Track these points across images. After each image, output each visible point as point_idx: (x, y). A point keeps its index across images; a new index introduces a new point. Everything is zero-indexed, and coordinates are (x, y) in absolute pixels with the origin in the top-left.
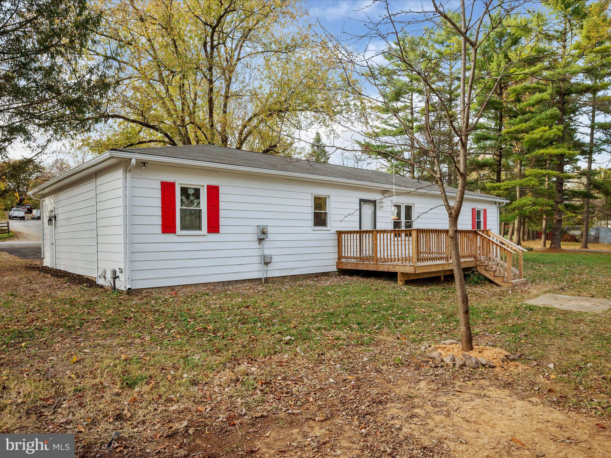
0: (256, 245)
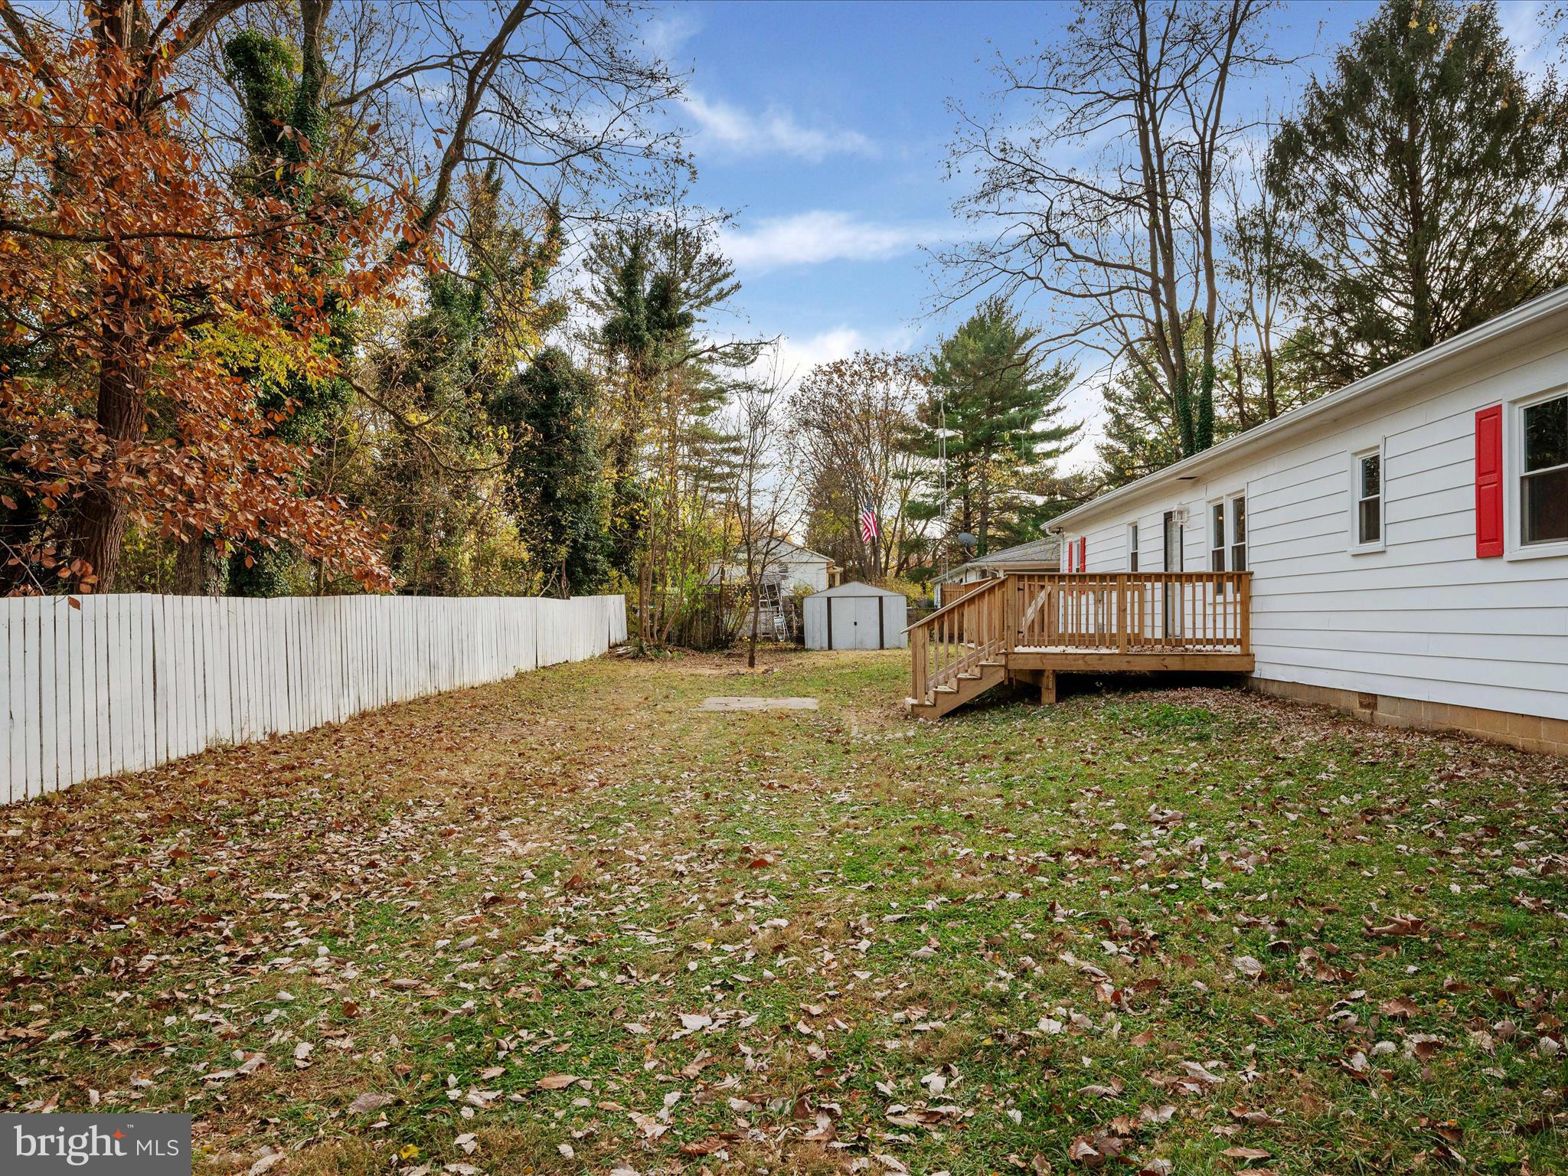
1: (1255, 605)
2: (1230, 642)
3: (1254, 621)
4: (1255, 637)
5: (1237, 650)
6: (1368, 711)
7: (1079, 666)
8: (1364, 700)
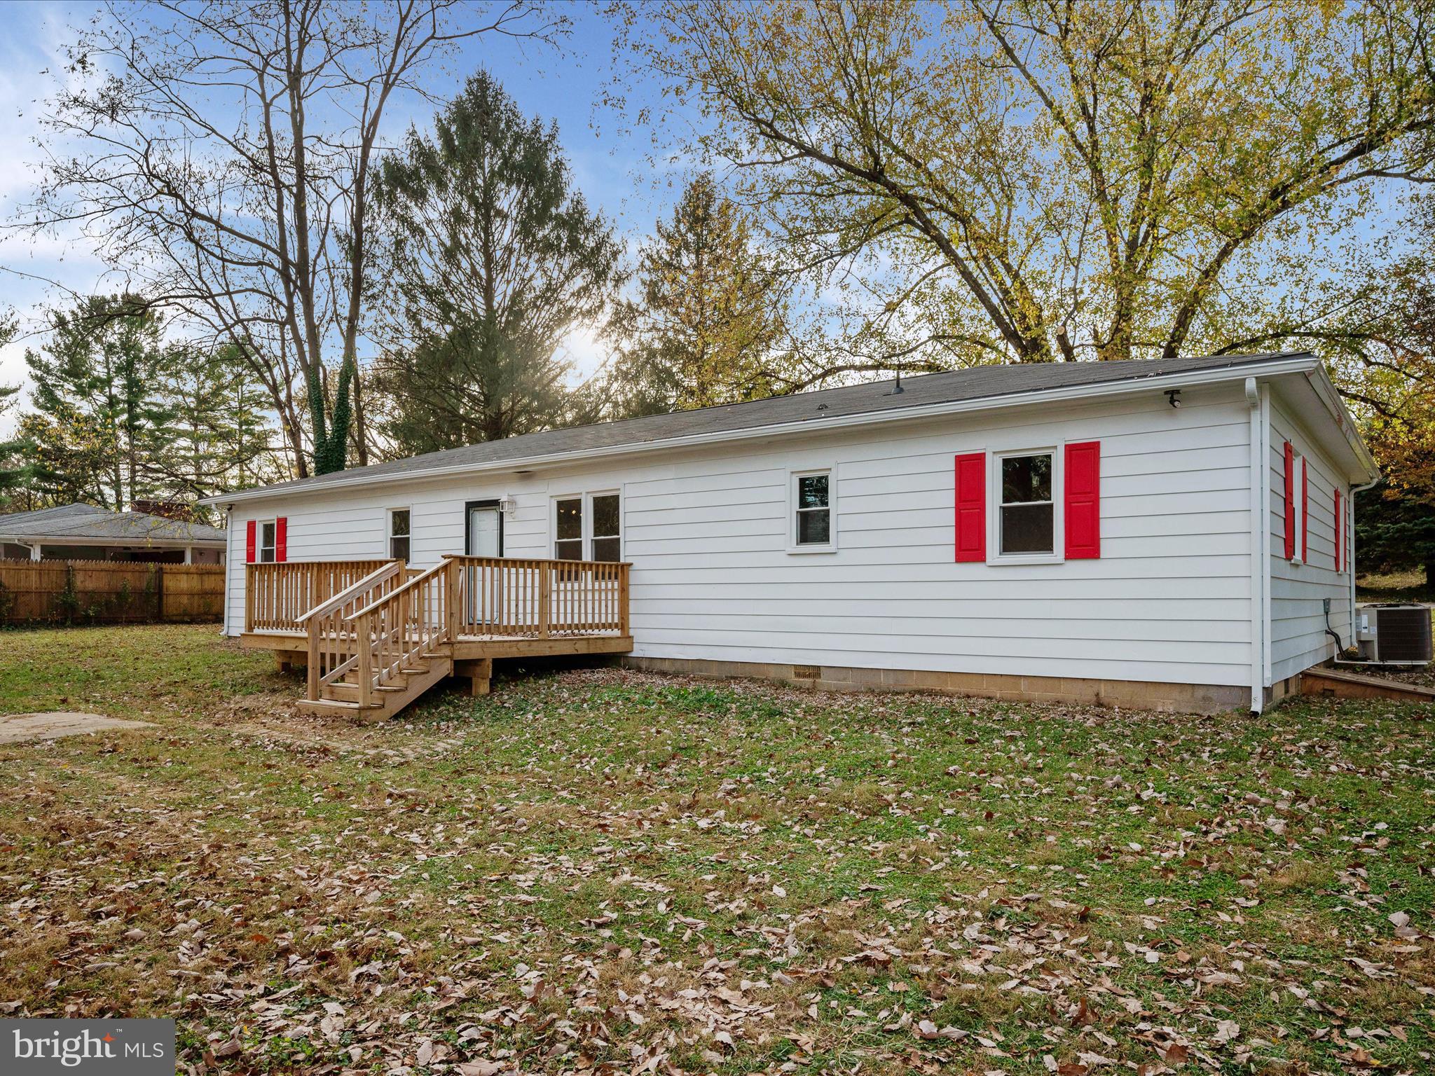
1: (633, 592)
2: (610, 626)
3: (632, 607)
4: (633, 621)
5: (617, 633)
6: (811, 680)
7: (513, 653)
8: (802, 671)
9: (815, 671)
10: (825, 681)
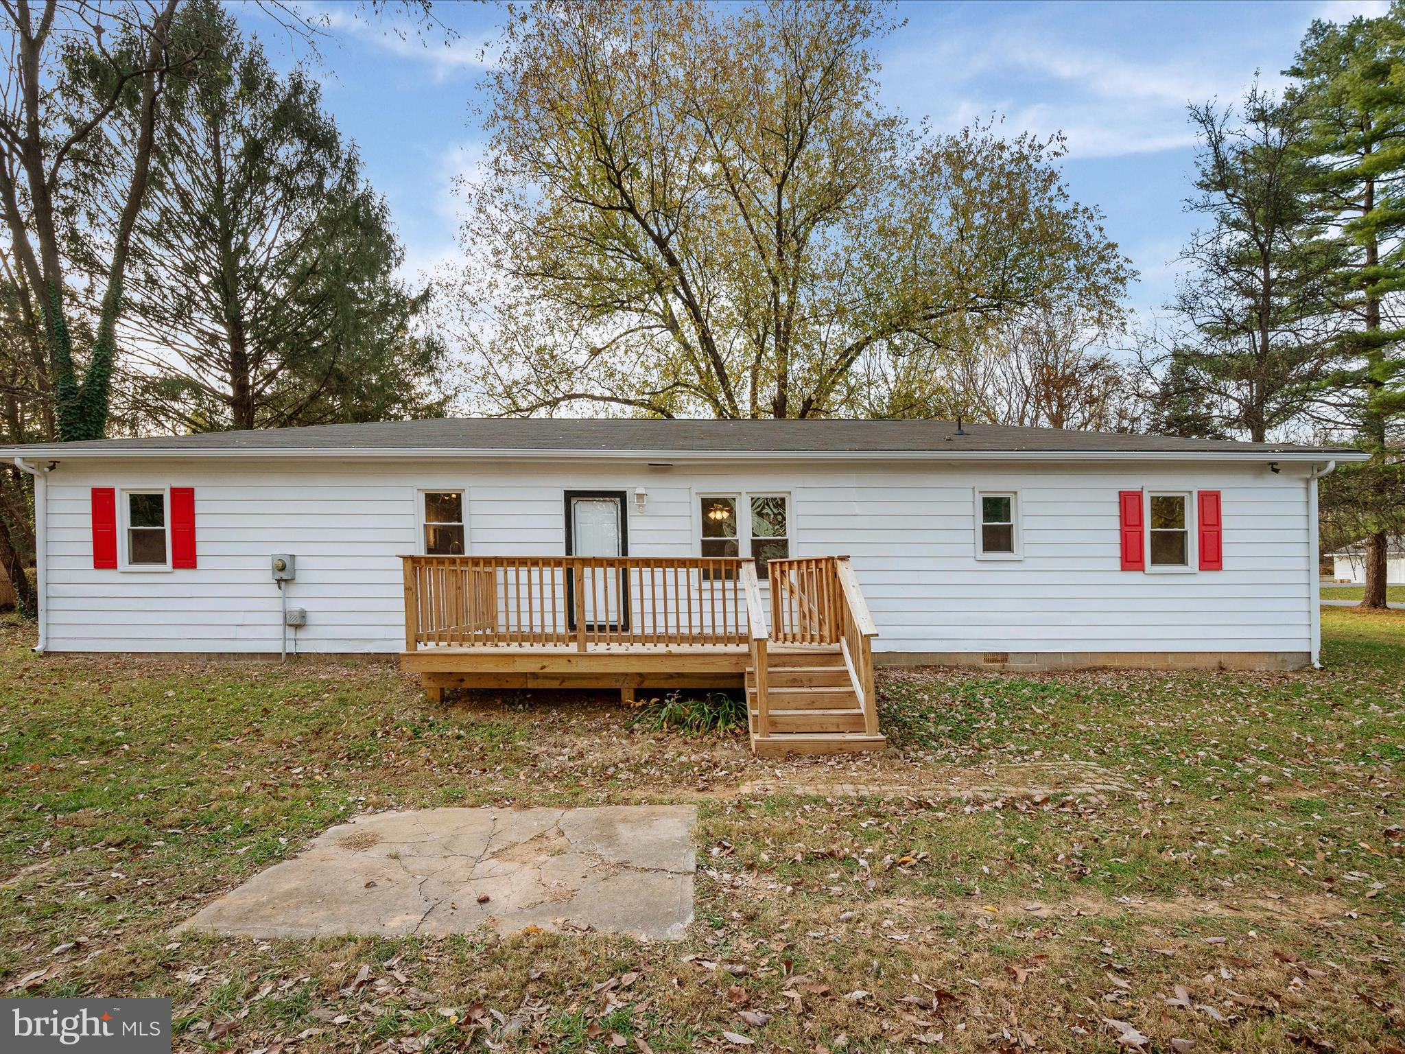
0: (274, 590)
6: (1000, 664)
8: (991, 657)
9: (1004, 656)
10: (1011, 664)
